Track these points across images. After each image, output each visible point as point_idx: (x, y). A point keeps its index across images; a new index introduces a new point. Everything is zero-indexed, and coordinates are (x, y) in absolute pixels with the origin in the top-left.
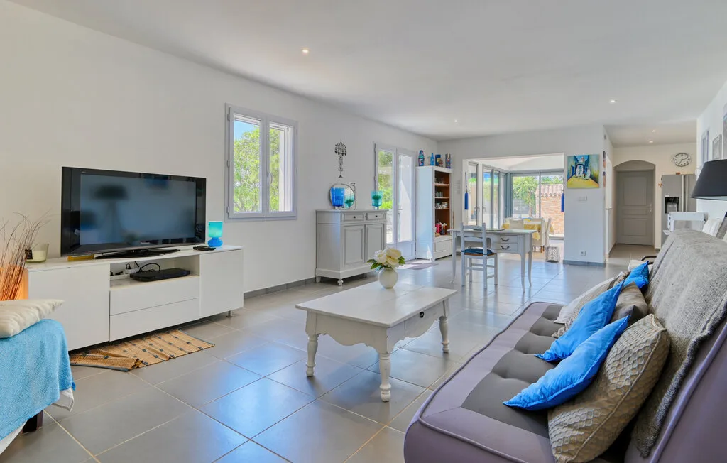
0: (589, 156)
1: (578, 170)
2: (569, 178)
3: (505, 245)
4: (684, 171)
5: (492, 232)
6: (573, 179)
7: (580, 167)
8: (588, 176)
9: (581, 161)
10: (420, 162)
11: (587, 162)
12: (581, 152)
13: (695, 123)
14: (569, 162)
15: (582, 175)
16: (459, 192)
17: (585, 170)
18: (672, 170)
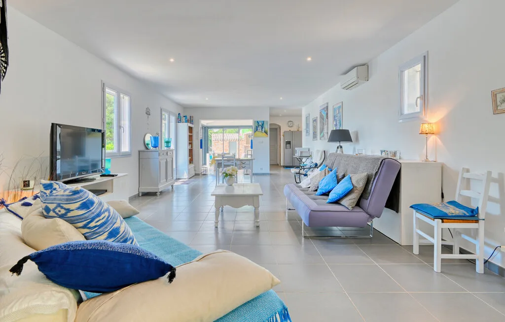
0: (263, 122)
1: (259, 128)
2: (255, 132)
3: (243, 166)
4: (292, 129)
5: (239, 160)
6: (257, 132)
7: (259, 126)
8: (263, 131)
9: (260, 124)
10: (179, 120)
11: (263, 124)
12: (260, 119)
13: (301, 110)
14: (255, 124)
15: (261, 130)
16: (197, 139)
17: (262, 128)
18: (288, 129)
